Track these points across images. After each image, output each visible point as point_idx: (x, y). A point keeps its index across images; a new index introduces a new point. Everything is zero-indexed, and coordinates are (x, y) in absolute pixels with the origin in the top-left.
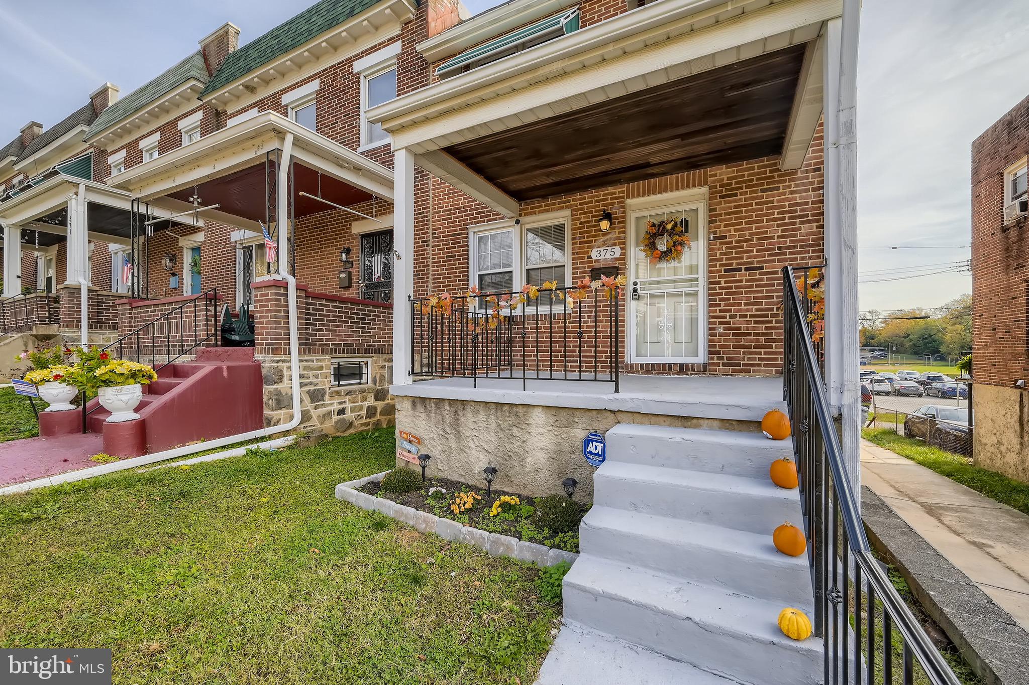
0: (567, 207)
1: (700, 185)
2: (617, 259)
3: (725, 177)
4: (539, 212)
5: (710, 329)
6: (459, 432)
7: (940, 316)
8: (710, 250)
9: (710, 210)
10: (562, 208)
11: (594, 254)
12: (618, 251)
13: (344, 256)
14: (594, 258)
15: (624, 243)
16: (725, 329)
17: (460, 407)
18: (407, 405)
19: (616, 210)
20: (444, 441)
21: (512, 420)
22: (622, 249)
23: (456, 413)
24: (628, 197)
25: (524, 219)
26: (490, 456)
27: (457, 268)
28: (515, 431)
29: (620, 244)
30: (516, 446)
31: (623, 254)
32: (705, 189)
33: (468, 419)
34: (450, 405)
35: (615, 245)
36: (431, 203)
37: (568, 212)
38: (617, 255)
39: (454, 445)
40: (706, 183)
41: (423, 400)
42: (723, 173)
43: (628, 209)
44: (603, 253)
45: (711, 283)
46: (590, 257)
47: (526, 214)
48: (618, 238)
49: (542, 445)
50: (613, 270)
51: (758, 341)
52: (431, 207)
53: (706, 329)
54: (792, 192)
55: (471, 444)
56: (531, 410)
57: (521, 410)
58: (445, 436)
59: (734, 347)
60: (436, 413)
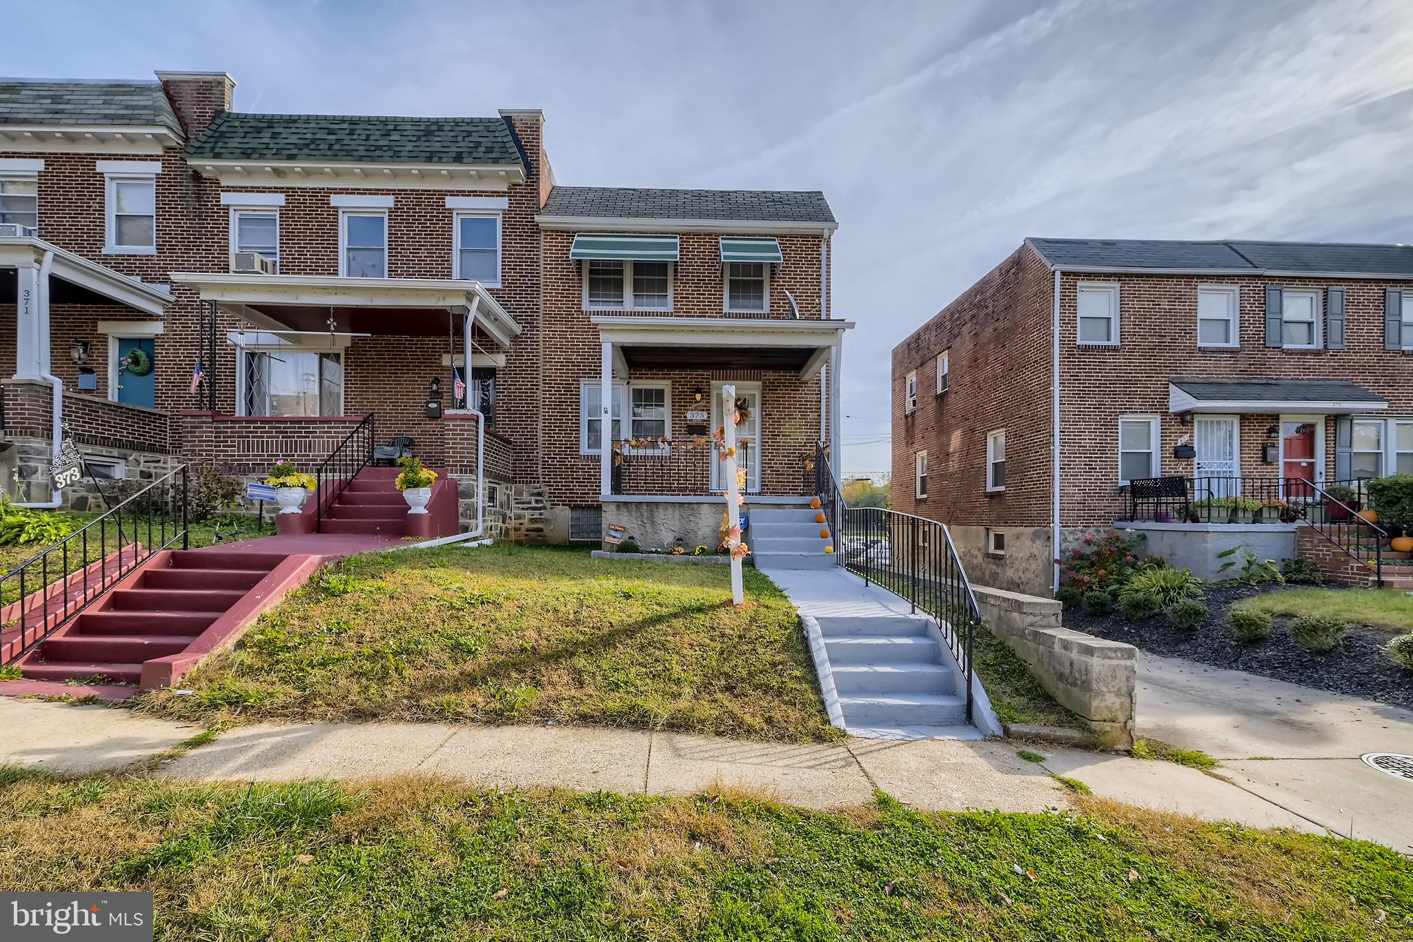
0: (669, 378)
1: (757, 380)
2: (704, 420)
3: (772, 378)
4: (646, 378)
5: (763, 471)
6: (653, 522)
7: (883, 485)
8: (763, 421)
9: (763, 397)
10: (664, 378)
11: (689, 415)
12: (705, 413)
13: (435, 387)
14: (689, 418)
15: (709, 410)
16: (771, 471)
17: (655, 507)
18: (613, 507)
19: (704, 386)
20: (642, 528)
21: (690, 512)
22: (708, 414)
23: (651, 510)
24: (712, 379)
25: (632, 381)
26: (674, 534)
27: (569, 412)
28: (692, 518)
29: (707, 410)
30: (692, 526)
31: (708, 417)
32: (760, 383)
33: (660, 514)
34: (647, 506)
35: (703, 410)
36: (542, 353)
37: (669, 382)
38: (705, 418)
39: (649, 529)
40: (761, 380)
41: (626, 503)
42: (771, 375)
43: (711, 387)
44: (695, 415)
45: (763, 442)
46: (685, 417)
47: (634, 378)
48: (705, 406)
49: (708, 524)
50: (701, 429)
51: (788, 478)
52: (542, 357)
53: (760, 470)
54: (805, 394)
55: (662, 528)
56: (702, 505)
57: (695, 506)
58: (643, 525)
59: (776, 482)
60: (636, 512)
